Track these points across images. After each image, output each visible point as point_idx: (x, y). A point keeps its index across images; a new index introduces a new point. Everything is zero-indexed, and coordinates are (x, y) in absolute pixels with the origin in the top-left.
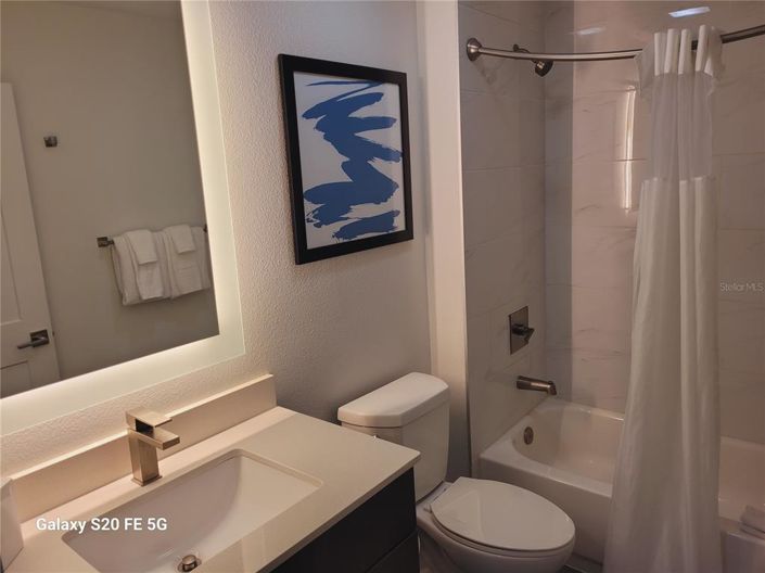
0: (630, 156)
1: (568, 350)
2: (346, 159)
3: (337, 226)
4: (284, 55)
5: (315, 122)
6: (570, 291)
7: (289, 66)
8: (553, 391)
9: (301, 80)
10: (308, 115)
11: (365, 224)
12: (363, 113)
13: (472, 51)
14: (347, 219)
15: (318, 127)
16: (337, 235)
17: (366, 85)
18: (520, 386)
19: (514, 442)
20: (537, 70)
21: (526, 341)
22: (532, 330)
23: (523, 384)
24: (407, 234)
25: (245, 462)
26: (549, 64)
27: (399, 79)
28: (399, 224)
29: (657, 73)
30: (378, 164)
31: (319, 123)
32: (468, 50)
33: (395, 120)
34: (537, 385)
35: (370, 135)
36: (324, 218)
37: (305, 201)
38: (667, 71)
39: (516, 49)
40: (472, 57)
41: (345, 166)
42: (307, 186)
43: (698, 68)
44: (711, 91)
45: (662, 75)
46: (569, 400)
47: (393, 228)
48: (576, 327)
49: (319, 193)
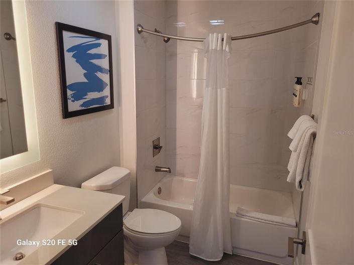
0: (196, 78)
1: (175, 155)
2: (86, 72)
3: (82, 102)
4: (58, 23)
5: (72, 54)
6: (176, 130)
7: (61, 28)
8: (170, 172)
9: (66, 35)
10: (69, 50)
11: (94, 101)
12: (93, 51)
13: (140, 30)
14: (86, 98)
15: (74, 56)
16: (82, 106)
17: (94, 39)
18: (157, 170)
19: (154, 194)
20: (164, 40)
21: (159, 151)
22: (162, 147)
23: (158, 170)
24: (111, 106)
25: (42, 209)
26: (169, 39)
27: (108, 38)
28: (108, 102)
29: (210, 49)
30: (99, 74)
31: (74, 54)
32: (138, 29)
33: (106, 56)
34: (163, 169)
35: (95, 62)
36: (76, 98)
37: (68, 90)
38: (214, 48)
39: (156, 31)
40: (139, 32)
41: (85, 75)
42: (68, 83)
43: (224, 49)
44: (228, 57)
45: (212, 50)
46: (175, 175)
47: (105, 103)
48: (178, 145)
49: (74, 86)
